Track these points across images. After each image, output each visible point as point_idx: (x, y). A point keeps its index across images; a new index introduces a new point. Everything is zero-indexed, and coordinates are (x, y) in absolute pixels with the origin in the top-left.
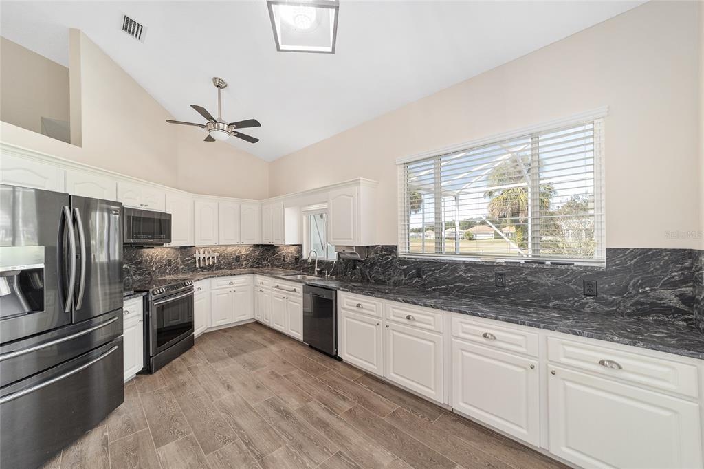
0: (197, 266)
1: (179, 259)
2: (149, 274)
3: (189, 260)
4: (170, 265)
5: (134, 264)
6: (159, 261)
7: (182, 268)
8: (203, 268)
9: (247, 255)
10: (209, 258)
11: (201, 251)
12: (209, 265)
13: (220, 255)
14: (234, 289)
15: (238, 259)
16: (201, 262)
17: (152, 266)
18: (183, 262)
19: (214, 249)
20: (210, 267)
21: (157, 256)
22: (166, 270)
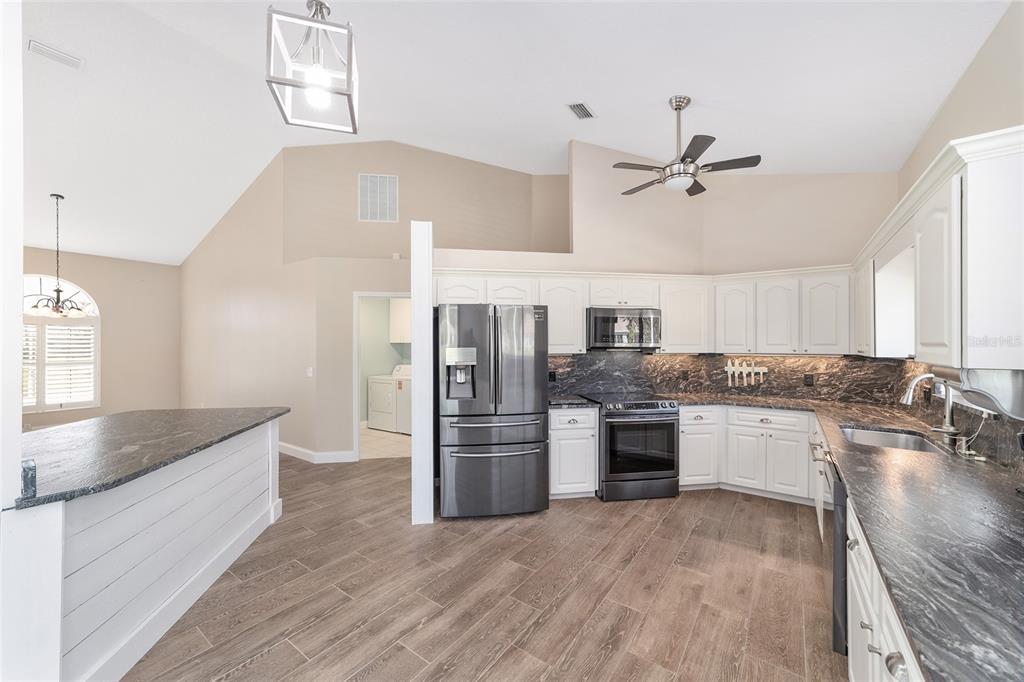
0: (730, 384)
1: (702, 371)
2: (651, 386)
3: (719, 374)
4: (686, 378)
5: (629, 372)
6: (667, 372)
7: (708, 385)
8: (740, 390)
9: (832, 376)
10: (749, 375)
11: (737, 362)
12: (749, 385)
13: (771, 371)
14: (771, 432)
15: (809, 381)
16: (737, 380)
17: (656, 377)
18: (710, 376)
19: (759, 360)
20: (753, 389)
21: (664, 364)
22: (679, 384)
